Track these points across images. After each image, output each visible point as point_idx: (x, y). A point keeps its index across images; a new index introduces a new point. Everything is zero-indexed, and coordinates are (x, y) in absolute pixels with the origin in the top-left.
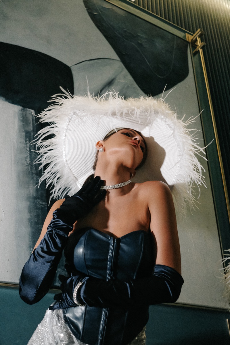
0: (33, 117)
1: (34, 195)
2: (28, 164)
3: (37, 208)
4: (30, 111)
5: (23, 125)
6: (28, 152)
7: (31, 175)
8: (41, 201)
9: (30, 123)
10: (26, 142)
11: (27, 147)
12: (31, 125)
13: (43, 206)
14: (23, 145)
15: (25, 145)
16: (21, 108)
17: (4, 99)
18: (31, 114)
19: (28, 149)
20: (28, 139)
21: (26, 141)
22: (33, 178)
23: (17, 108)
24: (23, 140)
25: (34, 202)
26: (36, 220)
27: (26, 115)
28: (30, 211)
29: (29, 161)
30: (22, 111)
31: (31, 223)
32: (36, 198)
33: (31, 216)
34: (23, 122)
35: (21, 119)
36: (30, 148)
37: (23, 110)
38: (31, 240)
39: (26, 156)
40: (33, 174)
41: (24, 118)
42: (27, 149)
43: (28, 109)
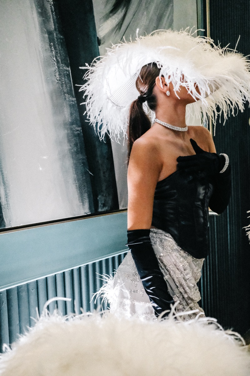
1: (70, 120)
2: (58, 80)
3: (75, 136)
5: (43, 20)
6: (56, 64)
7: (63, 95)
8: (76, 126)
10: (51, 48)
13: (79, 132)
15: (51, 53)
20: (52, 44)
22: (65, 99)
25: (71, 129)
26: (76, 150)
28: (69, 141)
29: (59, 76)
31: (72, 153)
32: (72, 123)
33: (71, 146)
34: (43, 17)
38: (74, 172)
40: (65, 93)
42: (53, 60)
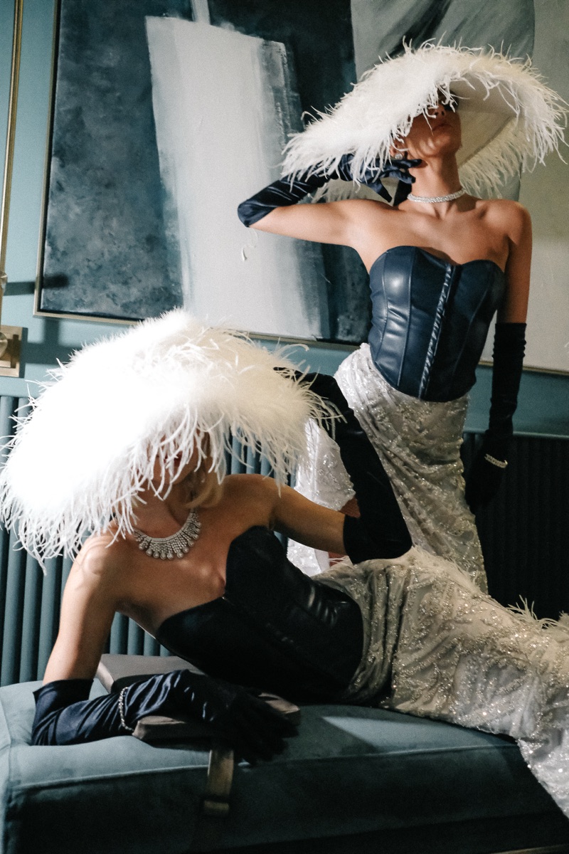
0: (283, 58)
4: (277, 46)
5: (269, 75)
6: (282, 129)
9: (279, 72)
10: (277, 109)
11: (279, 119)
12: (282, 75)
14: (273, 116)
15: (276, 116)
16: (260, 41)
17: (233, 27)
18: (279, 52)
19: (281, 122)
20: (279, 103)
21: (277, 107)
23: (255, 42)
24: (272, 106)
27: (271, 54)
30: (265, 47)
34: (268, 71)
35: (264, 64)
36: (283, 121)
37: (266, 45)
39: (279, 135)
41: (268, 63)
42: (279, 124)
43: (273, 42)
